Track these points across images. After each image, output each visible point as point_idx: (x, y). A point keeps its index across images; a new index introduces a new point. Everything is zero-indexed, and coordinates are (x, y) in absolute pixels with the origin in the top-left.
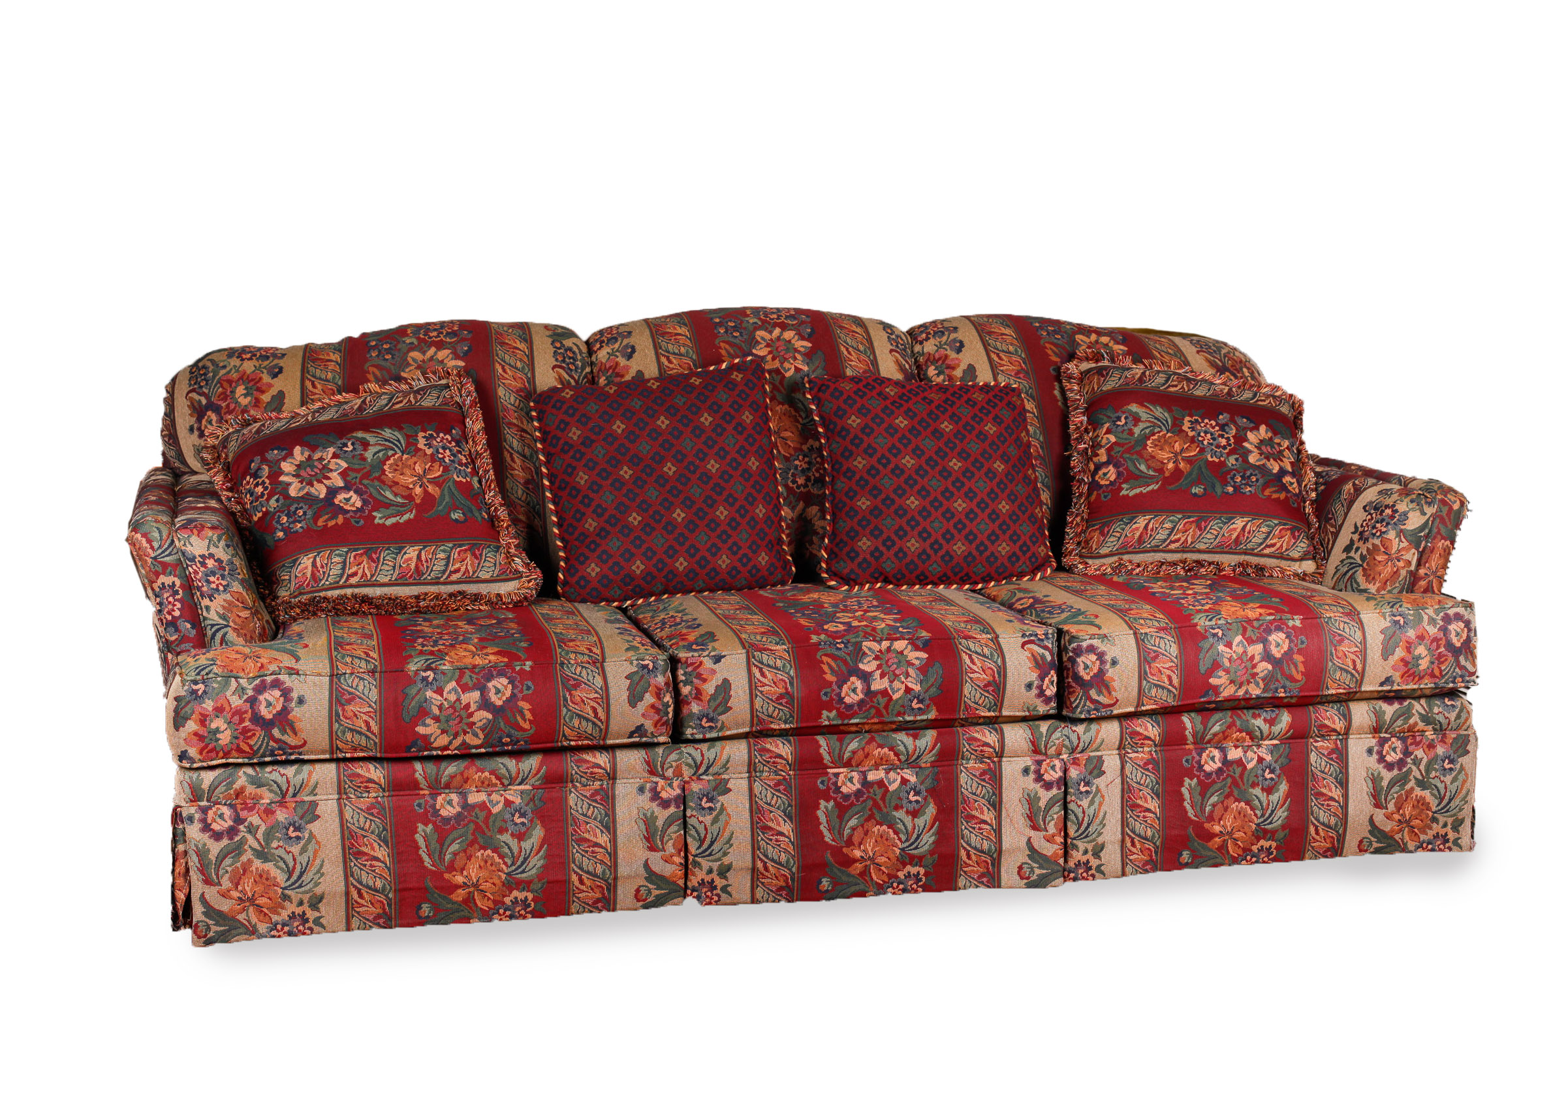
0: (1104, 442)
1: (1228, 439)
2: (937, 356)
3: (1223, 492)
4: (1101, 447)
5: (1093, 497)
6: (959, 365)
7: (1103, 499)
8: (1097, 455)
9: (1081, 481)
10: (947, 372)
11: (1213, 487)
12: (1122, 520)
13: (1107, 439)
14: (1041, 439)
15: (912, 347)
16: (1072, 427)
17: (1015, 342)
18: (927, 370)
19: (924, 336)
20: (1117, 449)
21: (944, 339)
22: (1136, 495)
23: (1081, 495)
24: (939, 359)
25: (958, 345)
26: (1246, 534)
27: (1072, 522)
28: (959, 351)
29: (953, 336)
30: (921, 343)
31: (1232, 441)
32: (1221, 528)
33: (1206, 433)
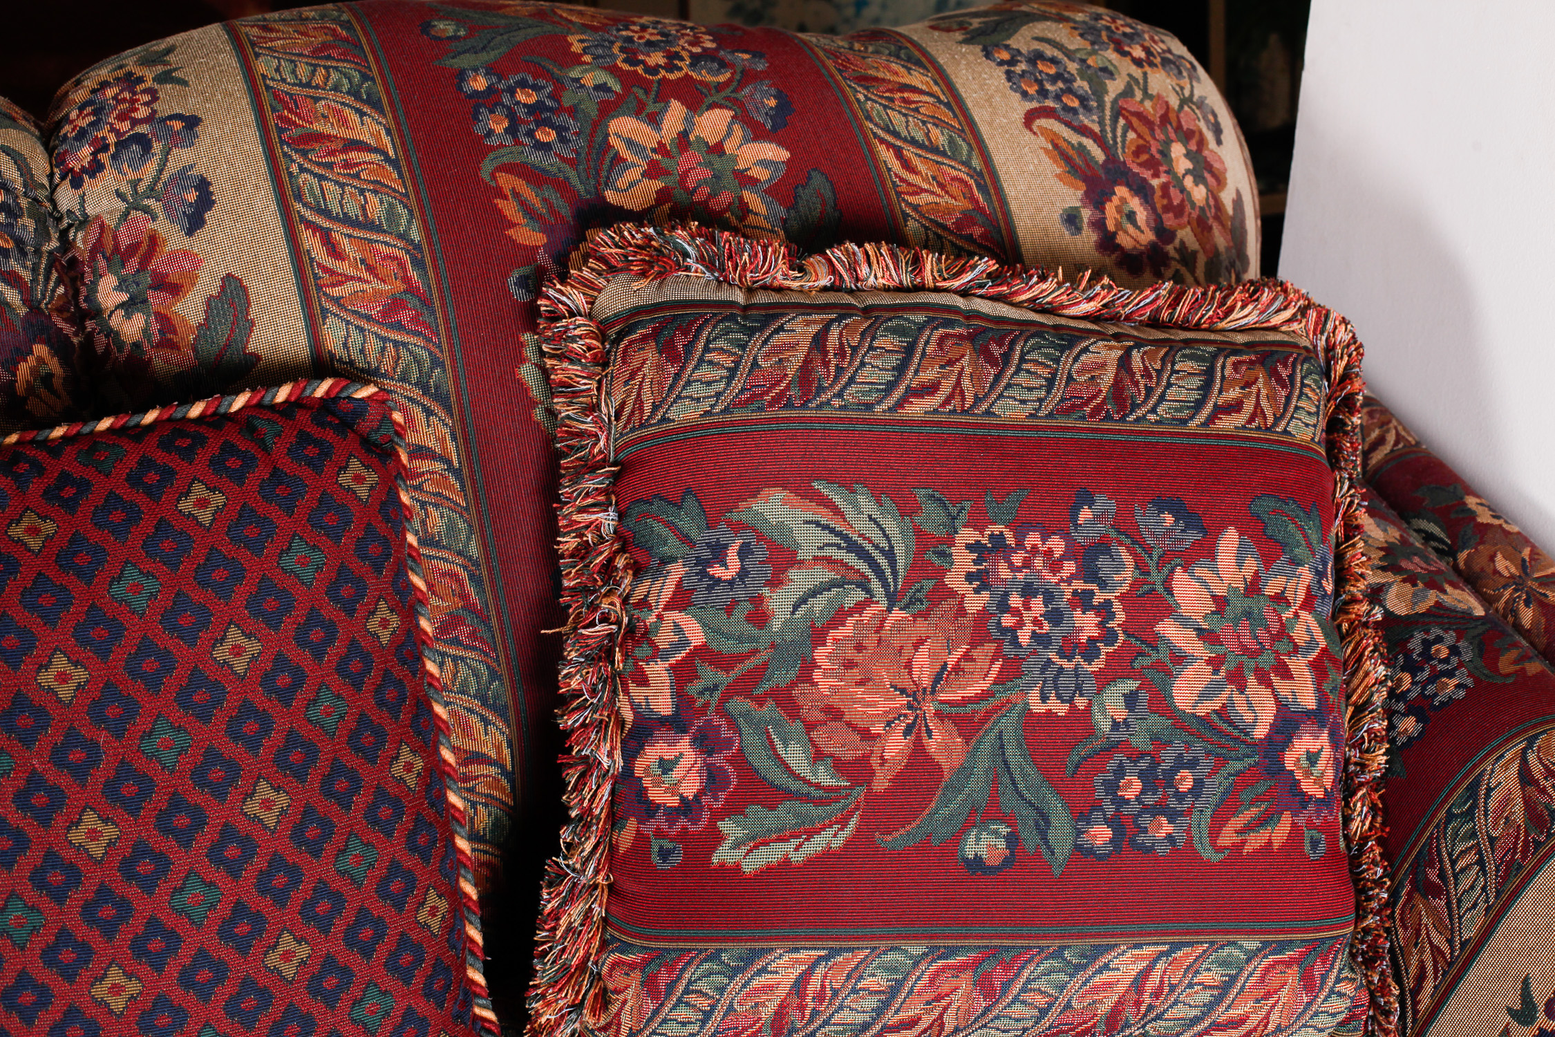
0: (664, 638)
1: (1105, 610)
2: (125, 242)
3: (1078, 848)
4: (656, 654)
5: (626, 837)
6: (193, 280)
7: (655, 859)
8: (643, 681)
9: (590, 764)
10: (156, 299)
11: (1043, 820)
12: (714, 957)
13: (678, 629)
14: (474, 550)
15: (54, 188)
16: (569, 542)
17: (391, 177)
18: (95, 283)
19: (86, 151)
20: (709, 675)
21: (150, 169)
22: (768, 871)
23: (585, 821)
24: (133, 249)
25: (192, 196)
26: (1147, 999)
27: (556, 915)
28: (194, 222)
29: (181, 157)
30: (77, 184)
31: (1121, 617)
32: (1061, 988)
33: (1028, 591)
